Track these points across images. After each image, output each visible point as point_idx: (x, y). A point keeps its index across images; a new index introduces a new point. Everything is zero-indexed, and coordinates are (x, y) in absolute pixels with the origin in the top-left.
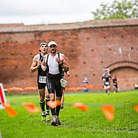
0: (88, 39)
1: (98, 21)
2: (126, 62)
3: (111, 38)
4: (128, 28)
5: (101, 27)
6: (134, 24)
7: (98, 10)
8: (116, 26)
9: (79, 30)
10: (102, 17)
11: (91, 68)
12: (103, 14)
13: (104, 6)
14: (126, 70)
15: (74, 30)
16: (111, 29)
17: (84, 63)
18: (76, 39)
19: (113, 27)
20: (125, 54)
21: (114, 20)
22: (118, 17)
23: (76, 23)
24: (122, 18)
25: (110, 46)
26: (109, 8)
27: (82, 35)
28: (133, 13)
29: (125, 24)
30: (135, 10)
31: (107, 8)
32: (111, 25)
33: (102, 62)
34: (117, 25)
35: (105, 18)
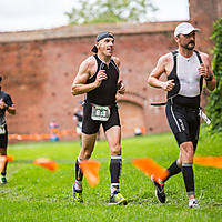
0: (59, 56)
1: (76, 27)
4: (122, 38)
5: (80, 38)
6: (132, 31)
7: (74, 10)
9: (45, 42)
10: (82, 20)
11: (66, 102)
12: (83, 15)
13: (85, 4)
15: (36, 41)
17: (54, 95)
18: (39, 56)
21: (100, 25)
22: (107, 21)
23: (40, 31)
24: (113, 22)
26: (92, 6)
27: (50, 50)
28: (131, 15)
29: (118, 32)
30: (134, 9)
31: (88, 7)
35: (85, 23)
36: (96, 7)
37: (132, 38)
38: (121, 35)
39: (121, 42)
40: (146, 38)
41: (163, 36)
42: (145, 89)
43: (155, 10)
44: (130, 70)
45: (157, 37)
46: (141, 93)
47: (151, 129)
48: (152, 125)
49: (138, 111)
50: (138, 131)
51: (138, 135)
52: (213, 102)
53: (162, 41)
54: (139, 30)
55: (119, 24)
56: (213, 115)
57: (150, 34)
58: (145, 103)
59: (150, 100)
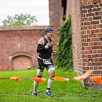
1: (5, 27)
2: (22, 52)
3: (13, 38)
4: (24, 32)
5: (7, 31)
6: (28, 29)
7: (5, 20)
8: (17, 31)
11: (1, 55)
12: (9, 22)
13: (10, 18)
14: (23, 57)
16: (13, 32)
19: (15, 31)
20: (22, 48)
21: (15, 26)
22: (18, 25)
24: (20, 25)
25: (13, 43)
28: (28, 23)
29: (22, 29)
30: (29, 21)
31: (11, 19)
32: (14, 29)
33: (8, 52)
34: (17, 29)
35: (10, 25)
36: (14, 19)
38: (23, 30)
39: (23, 33)
40: (33, 32)
41: (39, 31)
42: (32, 51)
43: (36, 21)
44: (26, 44)
45: (37, 32)
46: (31, 53)
47: (34, 67)
48: (34, 65)
49: (29, 60)
50: (29, 67)
51: (29, 69)
52: (58, 57)
53: (39, 33)
54: (30, 29)
55: (22, 26)
56: (58, 62)
57: (34, 30)
58: (32, 57)
59: (34, 56)
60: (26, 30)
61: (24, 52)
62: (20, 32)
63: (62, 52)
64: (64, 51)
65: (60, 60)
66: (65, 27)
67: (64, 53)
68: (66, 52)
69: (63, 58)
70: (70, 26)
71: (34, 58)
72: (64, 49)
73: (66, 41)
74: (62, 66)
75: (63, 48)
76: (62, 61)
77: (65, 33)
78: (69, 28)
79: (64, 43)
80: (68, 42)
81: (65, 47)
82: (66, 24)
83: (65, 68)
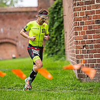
37: (12, 14)
38: (6, 12)
39: (7, 16)
40: (18, 14)
41: (25, 13)
42: (17, 37)
43: (22, 1)
44: (11, 29)
45: (23, 14)
46: (16, 39)
47: (20, 55)
50: (14, 56)
51: (14, 58)
52: (47, 44)
53: (25, 16)
54: (15, 10)
55: (6, 7)
56: (48, 50)
57: (20, 12)
58: (17, 44)
59: (20, 42)
60: (10, 12)
61: (8, 39)
62: (3, 14)
63: (53, 37)
64: (55, 36)
65: (50, 47)
66: (55, 8)
67: (54, 39)
68: (56, 37)
69: (54, 45)
70: (62, 7)
71: (20, 45)
72: (55, 34)
73: (56, 24)
74: (53, 54)
75: (53, 32)
76: (52, 49)
77: (55, 15)
78: (60, 9)
79: (55, 27)
80: (59, 25)
81: (56, 31)
82: (57, 4)
83: (56, 56)
